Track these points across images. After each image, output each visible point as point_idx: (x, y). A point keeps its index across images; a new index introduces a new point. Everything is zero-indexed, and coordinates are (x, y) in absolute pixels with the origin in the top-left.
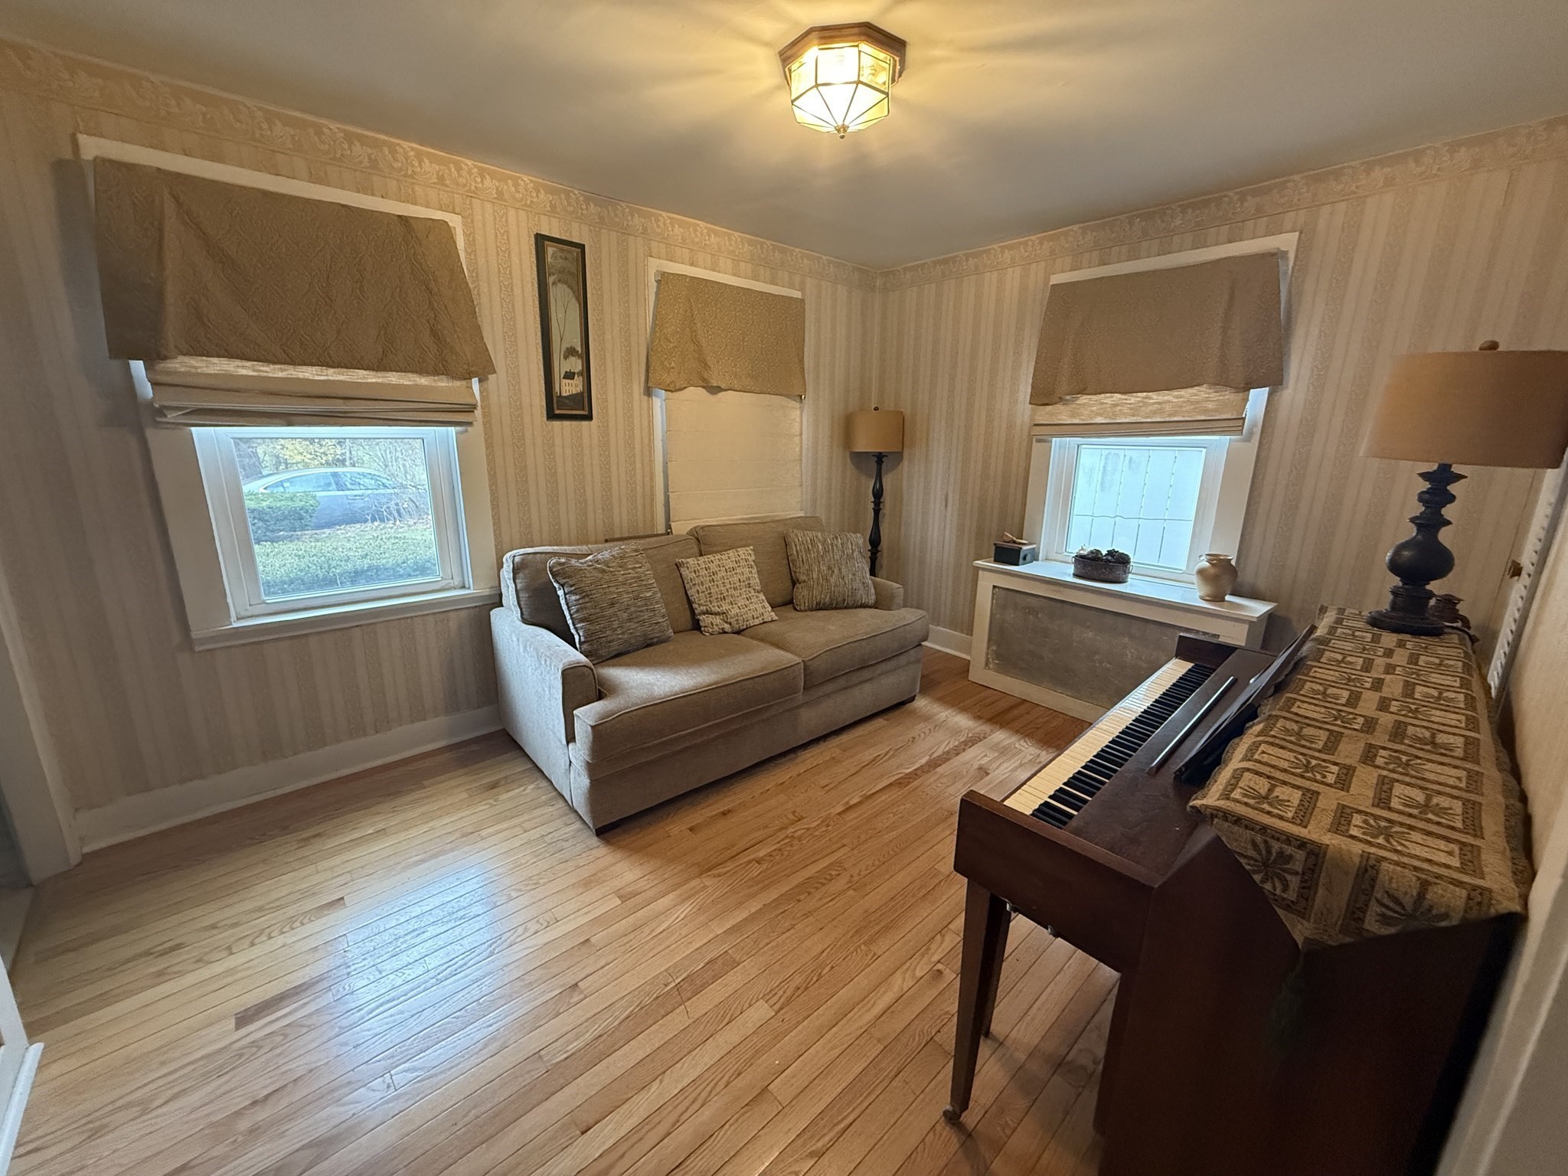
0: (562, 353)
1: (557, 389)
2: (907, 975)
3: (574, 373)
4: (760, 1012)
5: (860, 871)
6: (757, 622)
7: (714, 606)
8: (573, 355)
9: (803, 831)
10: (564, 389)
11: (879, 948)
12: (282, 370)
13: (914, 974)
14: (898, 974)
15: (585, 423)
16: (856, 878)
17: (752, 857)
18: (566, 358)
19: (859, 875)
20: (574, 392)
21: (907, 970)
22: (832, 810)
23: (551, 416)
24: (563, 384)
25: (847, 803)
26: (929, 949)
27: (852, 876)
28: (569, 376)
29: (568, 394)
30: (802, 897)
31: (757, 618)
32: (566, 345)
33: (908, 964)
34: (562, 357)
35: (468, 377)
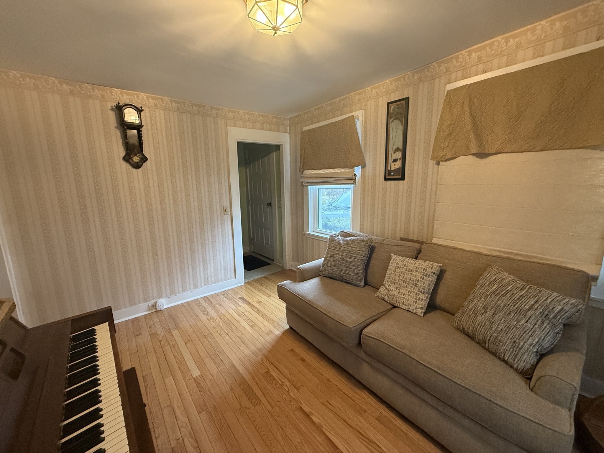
0: (393, 150)
1: (389, 167)
2: (184, 424)
3: (398, 159)
4: (196, 373)
5: (251, 413)
6: (404, 307)
7: (388, 284)
8: (398, 151)
9: (287, 389)
10: (392, 166)
11: (204, 415)
12: (327, 171)
13: (183, 427)
14: (187, 420)
15: (401, 182)
16: (247, 411)
17: (270, 369)
18: (394, 153)
19: (249, 413)
20: (397, 168)
21: (187, 425)
22: (304, 404)
23: (386, 179)
24: (392, 165)
25: (312, 414)
26: (192, 438)
27: (249, 409)
28: (395, 161)
29: (394, 169)
30: (242, 387)
31: (406, 305)
32: (395, 147)
33: (189, 426)
34: (393, 152)
35: (353, 167)
